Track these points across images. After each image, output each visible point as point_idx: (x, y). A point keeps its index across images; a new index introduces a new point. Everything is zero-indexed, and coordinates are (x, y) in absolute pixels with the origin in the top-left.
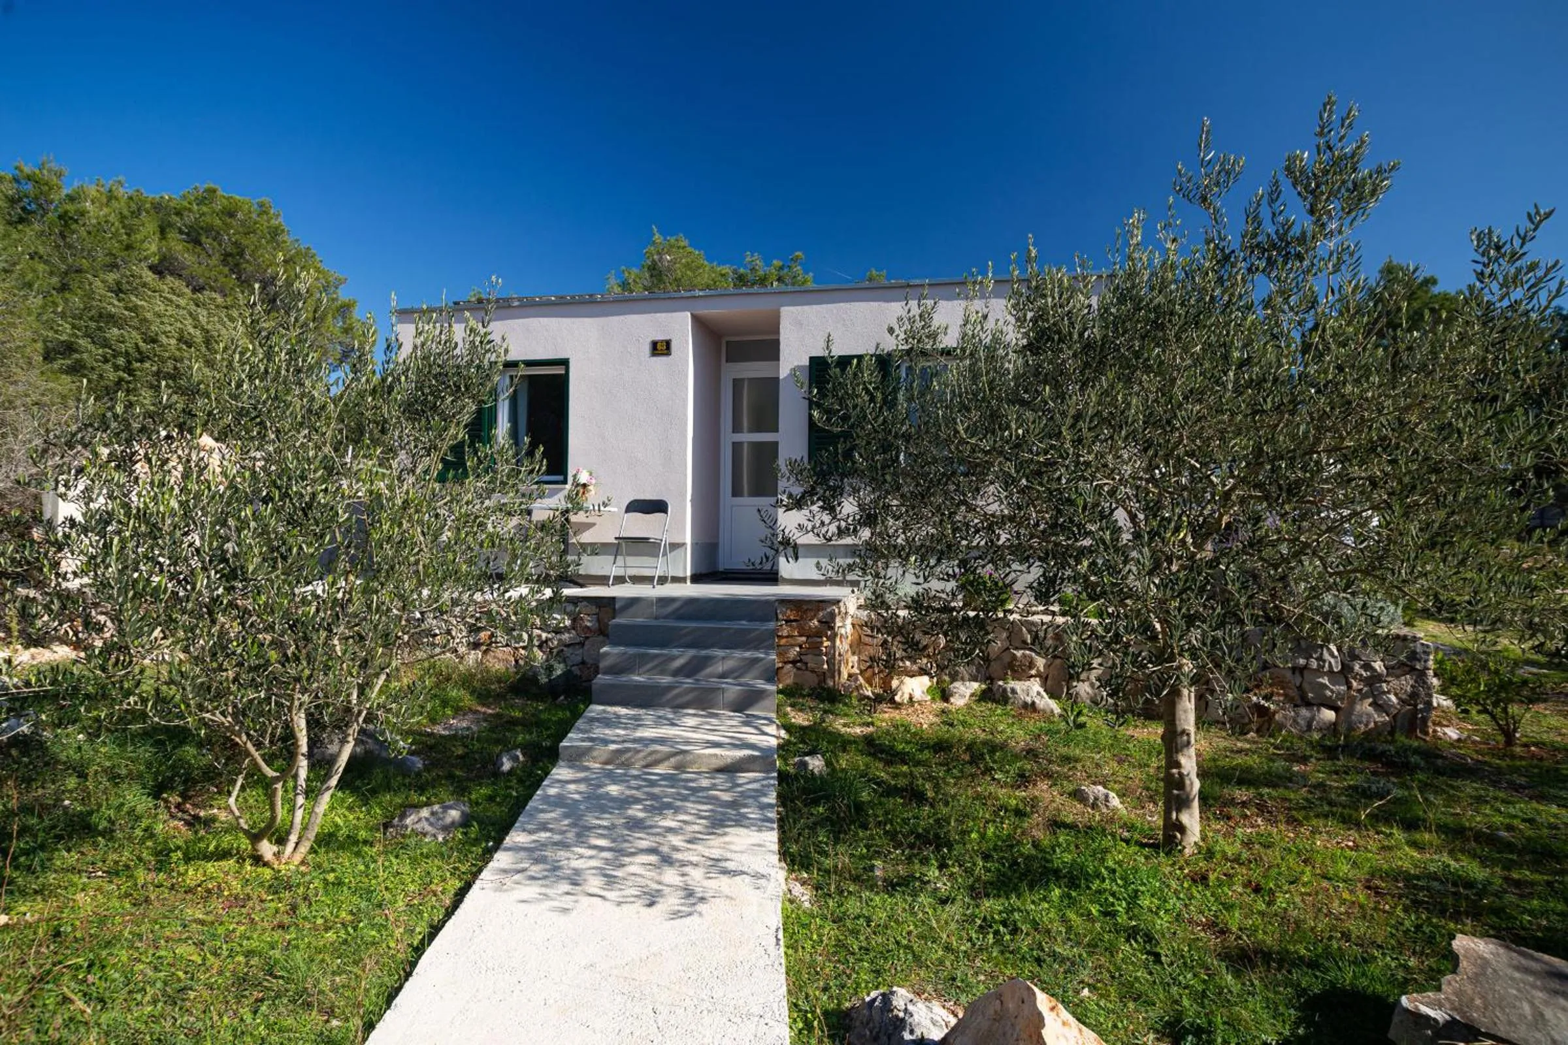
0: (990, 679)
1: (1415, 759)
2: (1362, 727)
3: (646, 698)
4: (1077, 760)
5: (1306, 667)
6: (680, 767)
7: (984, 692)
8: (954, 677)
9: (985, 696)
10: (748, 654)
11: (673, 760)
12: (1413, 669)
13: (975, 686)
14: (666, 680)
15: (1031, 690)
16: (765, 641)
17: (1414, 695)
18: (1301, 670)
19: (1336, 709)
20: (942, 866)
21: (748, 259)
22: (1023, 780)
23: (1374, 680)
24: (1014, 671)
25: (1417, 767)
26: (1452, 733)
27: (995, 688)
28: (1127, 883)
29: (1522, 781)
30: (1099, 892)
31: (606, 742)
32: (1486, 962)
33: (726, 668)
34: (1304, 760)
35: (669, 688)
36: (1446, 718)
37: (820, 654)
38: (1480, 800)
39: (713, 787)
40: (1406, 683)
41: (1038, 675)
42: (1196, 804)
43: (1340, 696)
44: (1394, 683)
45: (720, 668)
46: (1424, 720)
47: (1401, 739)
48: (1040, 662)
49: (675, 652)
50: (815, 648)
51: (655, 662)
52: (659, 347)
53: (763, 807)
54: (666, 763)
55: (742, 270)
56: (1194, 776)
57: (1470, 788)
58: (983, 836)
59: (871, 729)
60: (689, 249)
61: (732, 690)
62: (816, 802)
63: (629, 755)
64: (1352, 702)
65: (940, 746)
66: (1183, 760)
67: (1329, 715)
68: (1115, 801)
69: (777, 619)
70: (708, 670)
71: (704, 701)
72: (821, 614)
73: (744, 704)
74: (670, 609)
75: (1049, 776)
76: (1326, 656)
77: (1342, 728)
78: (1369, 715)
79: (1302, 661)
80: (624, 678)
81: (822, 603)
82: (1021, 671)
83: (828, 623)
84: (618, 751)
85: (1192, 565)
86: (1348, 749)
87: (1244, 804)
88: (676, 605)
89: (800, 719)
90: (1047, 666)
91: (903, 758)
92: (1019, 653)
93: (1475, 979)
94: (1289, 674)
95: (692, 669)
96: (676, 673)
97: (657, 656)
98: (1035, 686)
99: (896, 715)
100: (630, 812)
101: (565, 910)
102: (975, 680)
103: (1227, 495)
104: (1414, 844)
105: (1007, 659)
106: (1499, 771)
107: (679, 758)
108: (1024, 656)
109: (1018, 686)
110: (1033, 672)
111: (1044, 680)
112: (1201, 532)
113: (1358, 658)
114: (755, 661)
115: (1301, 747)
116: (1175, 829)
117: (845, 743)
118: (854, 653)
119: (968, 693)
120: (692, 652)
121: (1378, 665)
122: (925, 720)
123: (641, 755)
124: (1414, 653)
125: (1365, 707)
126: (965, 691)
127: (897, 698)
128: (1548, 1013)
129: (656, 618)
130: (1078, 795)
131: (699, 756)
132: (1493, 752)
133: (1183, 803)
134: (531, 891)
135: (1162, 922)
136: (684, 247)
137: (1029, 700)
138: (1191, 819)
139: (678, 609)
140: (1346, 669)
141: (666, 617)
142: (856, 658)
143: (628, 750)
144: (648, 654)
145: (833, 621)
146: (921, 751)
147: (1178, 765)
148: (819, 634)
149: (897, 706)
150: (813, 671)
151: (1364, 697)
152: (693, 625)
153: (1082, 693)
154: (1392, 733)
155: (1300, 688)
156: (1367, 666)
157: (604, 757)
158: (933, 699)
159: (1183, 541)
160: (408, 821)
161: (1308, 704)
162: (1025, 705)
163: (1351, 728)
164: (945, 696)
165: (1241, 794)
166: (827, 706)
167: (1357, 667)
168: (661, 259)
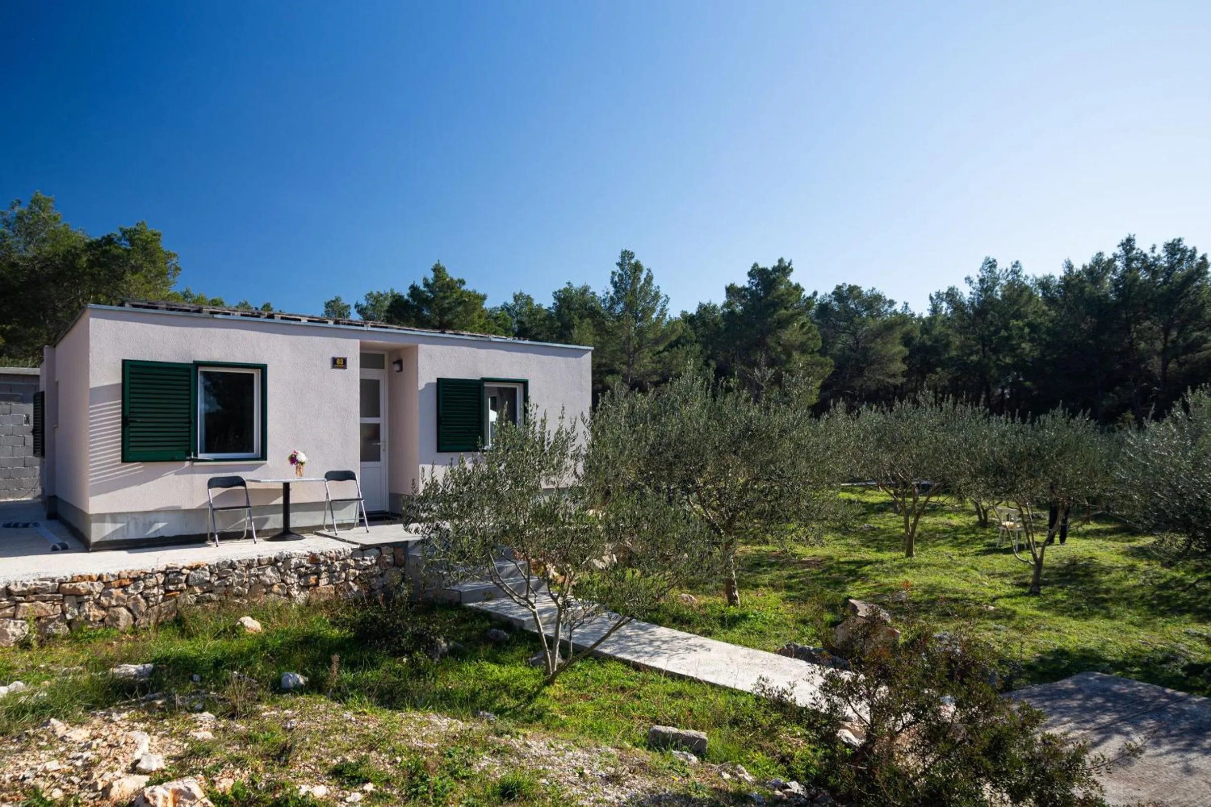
52: (338, 362)
70: (501, 575)
116: (734, 599)
133: (735, 589)
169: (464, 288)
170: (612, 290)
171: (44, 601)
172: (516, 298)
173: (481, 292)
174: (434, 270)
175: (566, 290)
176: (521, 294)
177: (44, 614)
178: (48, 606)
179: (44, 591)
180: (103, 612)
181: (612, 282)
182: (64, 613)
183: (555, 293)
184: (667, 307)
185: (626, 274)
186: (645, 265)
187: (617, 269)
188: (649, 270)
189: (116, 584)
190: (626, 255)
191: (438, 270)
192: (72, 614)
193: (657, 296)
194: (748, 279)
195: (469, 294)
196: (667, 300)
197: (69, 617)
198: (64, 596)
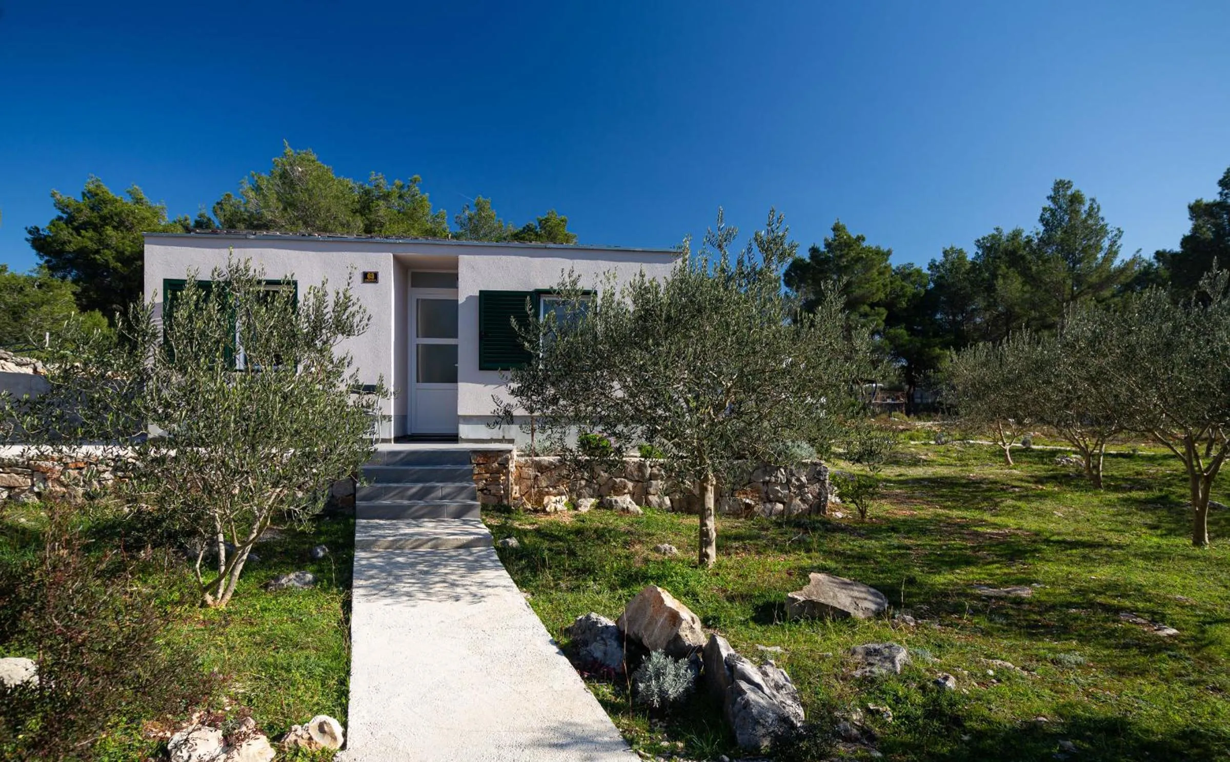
0: (600, 496)
1: (817, 525)
2: (796, 512)
3: (396, 514)
4: (654, 535)
5: (769, 481)
6: (436, 547)
7: (598, 503)
8: (580, 496)
9: (599, 506)
10: (457, 484)
11: (430, 544)
12: (820, 480)
13: (593, 500)
14: (406, 502)
15: (625, 501)
16: (467, 476)
17: (820, 494)
18: (766, 483)
19: (784, 503)
20: (595, 580)
21: (373, 177)
22: (626, 544)
23: (801, 486)
24: (615, 491)
25: (818, 528)
26: (839, 515)
27: (605, 501)
28: (683, 578)
29: (864, 532)
30: (671, 582)
31: (384, 537)
32: (820, 581)
33: (444, 493)
34: (767, 529)
35: (410, 507)
36: (837, 508)
37: (499, 484)
38: (843, 540)
39: (460, 555)
40: (816, 487)
41: (629, 493)
42: (714, 544)
43: (785, 496)
44: (811, 488)
45: (439, 493)
46: (824, 506)
47: (813, 517)
48: (630, 485)
49: (408, 485)
50: (496, 481)
51: (397, 491)
52: (368, 276)
53: (493, 561)
54: (425, 546)
55: (367, 186)
56: (713, 531)
57: (839, 536)
58: (612, 568)
59: (536, 526)
60: (318, 163)
61: (453, 506)
62: (520, 559)
63: (401, 542)
64: (791, 499)
65: (579, 532)
66: (708, 523)
67: (780, 506)
68: (675, 550)
69: (471, 463)
70: (433, 495)
71: (435, 513)
72: (500, 459)
73: (460, 514)
74: (398, 458)
75: (640, 542)
76: (779, 475)
77: (786, 513)
78: (799, 506)
79: (767, 478)
80: (377, 503)
81: (500, 452)
82: (619, 490)
83: (504, 465)
84: (392, 541)
85: (713, 424)
86: (788, 523)
87: (737, 548)
88: (402, 455)
89: (494, 522)
90: (634, 487)
91: (559, 539)
92: (618, 480)
93: (815, 586)
94: (761, 485)
95: (422, 495)
96: (411, 498)
97: (397, 488)
98: (628, 498)
99: (548, 518)
100: (418, 568)
101: (414, 606)
102: (592, 497)
103: (728, 390)
104: (810, 558)
105: (611, 484)
106: (855, 528)
107: (434, 542)
108: (621, 481)
109: (618, 499)
110: (626, 491)
111: (632, 495)
112: (718, 408)
113: (794, 475)
114: (464, 488)
115: (766, 523)
116: (704, 556)
117: (525, 533)
118: (516, 485)
119: (589, 505)
120: (420, 485)
121: (803, 479)
122: (567, 519)
123: (409, 542)
124: (820, 471)
125: (797, 501)
126: (587, 504)
127: (548, 509)
128: (839, 595)
129: (387, 465)
130: (657, 550)
131: (446, 540)
132: (855, 522)
133: (708, 544)
134: (389, 601)
135: (699, 589)
136: (313, 161)
137: (625, 506)
138: (712, 551)
139: (403, 459)
140: (789, 481)
141: (394, 464)
142: (518, 488)
143: (401, 540)
144: (390, 487)
145: (508, 463)
146: (569, 535)
147: (706, 525)
148: (498, 472)
149: (548, 514)
150: (494, 495)
151: (797, 496)
152: (418, 468)
153: (654, 502)
154: (809, 514)
155: (766, 493)
156: (798, 480)
157: (386, 544)
158: (568, 509)
159: (709, 413)
160: (283, 581)
161: (770, 501)
162: (623, 509)
163: (790, 513)
164: (576, 507)
165: (735, 544)
166: (507, 515)
167: (793, 480)
168: (292, 169)
169: (865, 244)
170: (1041, 228)
171: (18, 474)
172: (946, 253)
173: (884, 248)
174: (834, 229)
175: (993, 237)
176: (952, 248)
177: (17, 485)
178: (20, 479)
179: (17, 465)
180: (64, 489)
181: (1042, 219)
182: (33, 485)
183: (978, 241)
184: (1119, 243)
185: (1060, 207)
186: (1087, 196)
187: (1049, 204)
188: (1093, 200)
189: (72, 466)
190: (1061, 186)
191: (836, 229)
192: (39, 487)
193: (1102, 231)
194: (1219, 189)
195: (869, 250)
196: (1120, 233)
197: (36, 489)
198: (33, 471)
